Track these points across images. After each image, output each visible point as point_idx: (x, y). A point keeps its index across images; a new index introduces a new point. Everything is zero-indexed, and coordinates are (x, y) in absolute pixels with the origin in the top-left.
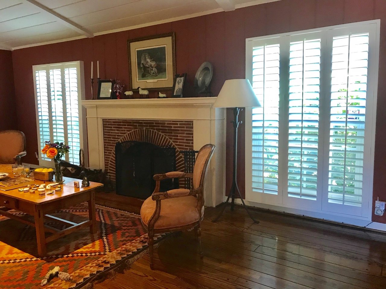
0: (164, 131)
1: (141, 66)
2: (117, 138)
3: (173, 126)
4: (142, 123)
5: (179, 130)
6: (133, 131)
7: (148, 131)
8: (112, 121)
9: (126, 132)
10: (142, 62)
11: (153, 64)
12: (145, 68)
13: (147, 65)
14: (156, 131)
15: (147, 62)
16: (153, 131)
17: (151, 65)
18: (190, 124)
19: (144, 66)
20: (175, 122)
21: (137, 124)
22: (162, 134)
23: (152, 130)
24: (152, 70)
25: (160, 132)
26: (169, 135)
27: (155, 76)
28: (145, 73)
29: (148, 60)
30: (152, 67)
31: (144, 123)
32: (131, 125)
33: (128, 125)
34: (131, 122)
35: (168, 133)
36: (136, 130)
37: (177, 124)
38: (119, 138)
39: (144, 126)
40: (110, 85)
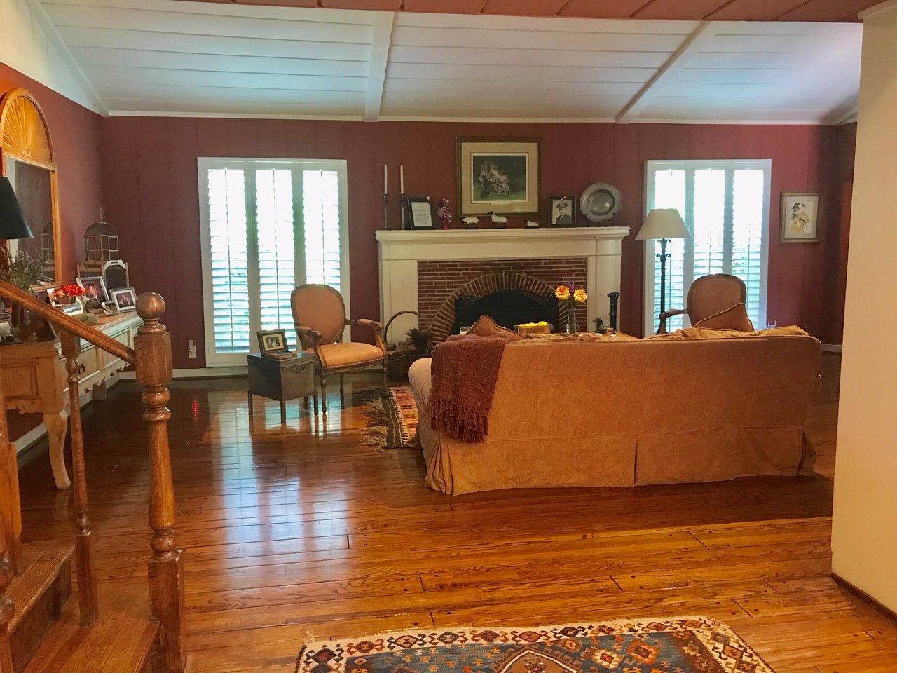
0: (539, 274)
1: (481, 180)
2: (449, 291)
3: (554, 266)
4: (500, 264)
5: (564, 271)
6: (481, 277)
7: (510, 276)
8: (438, 264)
9: (467, 280)
10: (483, 173)
11: (503, 178)
12: (487, 183)
13: (491, 180)
14: (524, 274)
15: (492, 175)
16: (519, 276)
17: (499, 180)
18: (582, 262)
19: (486, 180)
20: (557, 261)
21: (490, 267)
22: (535, 278)
23: (517, 274)
24: (501, 187)
25: (532, 275)
26: (546, 280)
27: (506, 195)
28: (486, 190)
29: (495, 172)
30: (502, 183)
31: (504, 265)
32: (479, 270)
33: (471, 269)
34: (477, 265)
35: (545, 276)
36: (488, 276)
37: (561, 263)
38: (452, 291)
39: (503, 269)
40: (426, 206)
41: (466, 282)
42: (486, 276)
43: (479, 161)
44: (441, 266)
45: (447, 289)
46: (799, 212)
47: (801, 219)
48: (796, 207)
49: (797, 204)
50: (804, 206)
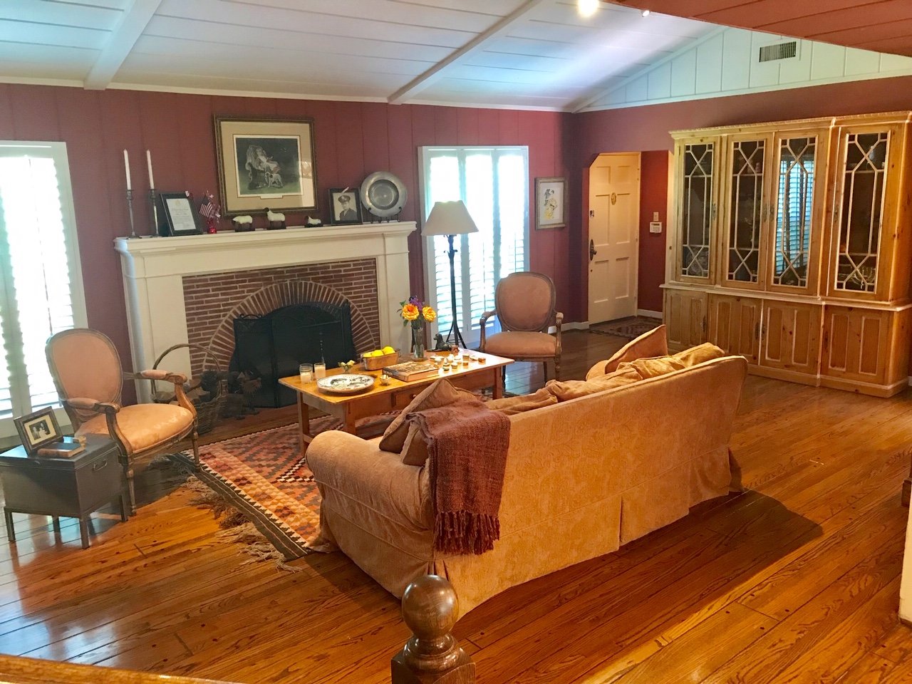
0: (326, 280)
2: (224, 310)
3: (342, 269)
4: (283, 272)
5: (353, 274)
6: (262, 289)
7: (295, 284)
8: (209, 277)
9: (246, 294)
10: (249, 160)
11: (273, 166)
12: (255, 173)
14: (311, 282)
15: (260, 162)
16: (306, 284)
17: (268, 168)
18: (370, 263)
19: (253, 169)
20: (345, 263)
21: (272, 276)
22: (323, 285)
23: (303, 282)
24: (271, 176)
25: (319, 282)
26: (335, 286)
27: (276, 187)
28: (254, 181)
29: (263, 159)
30: (272, 172)
31: (287, 272)
32: (259, 280)
33: (250, 281)
34: (257, 274)
35: (334, 281)
36: (272, 287)
37: (350, 265)
38: (229, 310)
39: (287, 277)
40: (185, 203)
41: (244, 297)
42: (268, 287)
43: (243, 145)
44: (211, 279)
45: (222, 308)
46: (550, 198)
47: (551, 205)
48: (547, 193)
49: (548, 190)
50: (553, 192)
